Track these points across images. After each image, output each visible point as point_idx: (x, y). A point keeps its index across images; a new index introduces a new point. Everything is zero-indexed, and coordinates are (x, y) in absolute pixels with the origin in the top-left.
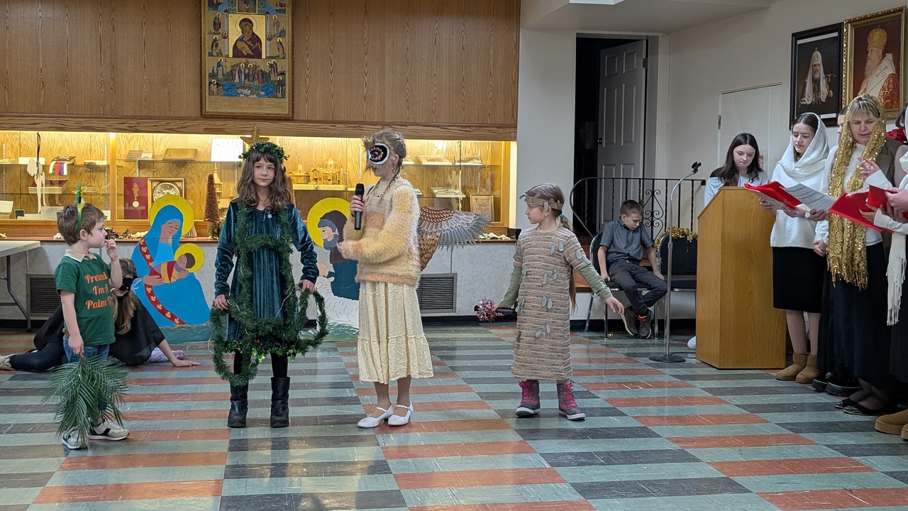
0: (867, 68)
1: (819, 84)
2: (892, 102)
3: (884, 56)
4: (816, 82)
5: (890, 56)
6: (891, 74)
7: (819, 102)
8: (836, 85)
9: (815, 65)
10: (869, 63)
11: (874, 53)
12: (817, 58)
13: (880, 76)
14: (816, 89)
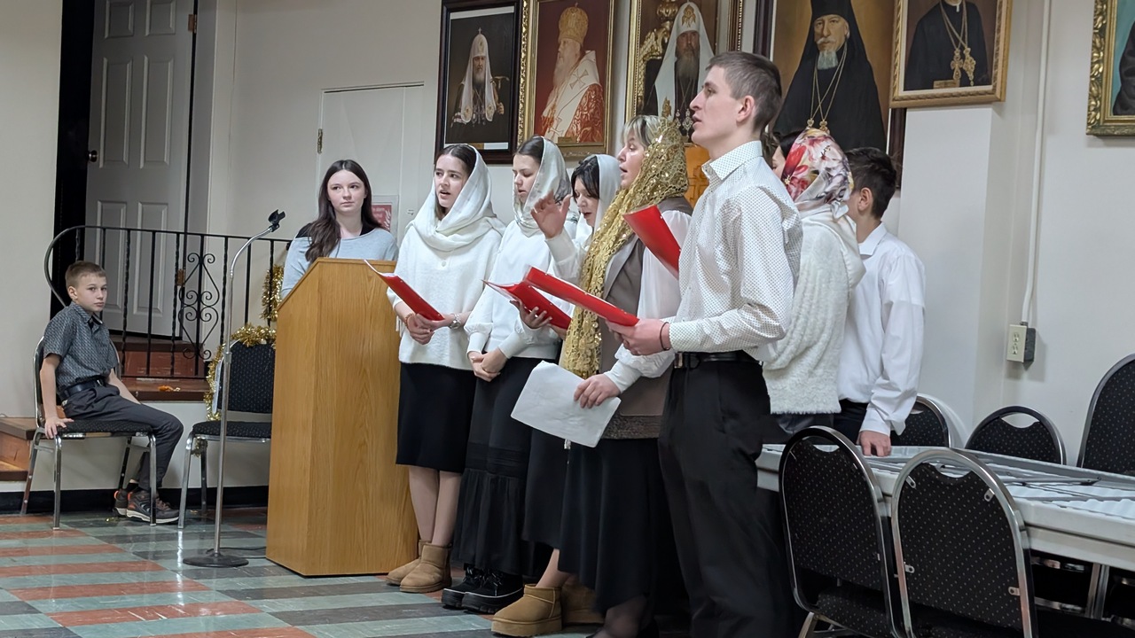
0: (556, 71)
1: (483, 92)
2: (593, 130)
3: (583, 54)
4: (479, 87)
5: (591, 55)
6: (595, 84)
7: (482, 121)
8: (509, 95)
9: (478, 58)
10: (560, 64)
11: (568, 47)
12: (481, 46)
13: (577, 86)
14: (479, 100)
